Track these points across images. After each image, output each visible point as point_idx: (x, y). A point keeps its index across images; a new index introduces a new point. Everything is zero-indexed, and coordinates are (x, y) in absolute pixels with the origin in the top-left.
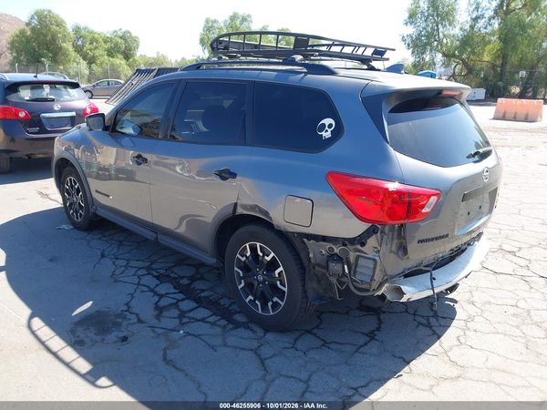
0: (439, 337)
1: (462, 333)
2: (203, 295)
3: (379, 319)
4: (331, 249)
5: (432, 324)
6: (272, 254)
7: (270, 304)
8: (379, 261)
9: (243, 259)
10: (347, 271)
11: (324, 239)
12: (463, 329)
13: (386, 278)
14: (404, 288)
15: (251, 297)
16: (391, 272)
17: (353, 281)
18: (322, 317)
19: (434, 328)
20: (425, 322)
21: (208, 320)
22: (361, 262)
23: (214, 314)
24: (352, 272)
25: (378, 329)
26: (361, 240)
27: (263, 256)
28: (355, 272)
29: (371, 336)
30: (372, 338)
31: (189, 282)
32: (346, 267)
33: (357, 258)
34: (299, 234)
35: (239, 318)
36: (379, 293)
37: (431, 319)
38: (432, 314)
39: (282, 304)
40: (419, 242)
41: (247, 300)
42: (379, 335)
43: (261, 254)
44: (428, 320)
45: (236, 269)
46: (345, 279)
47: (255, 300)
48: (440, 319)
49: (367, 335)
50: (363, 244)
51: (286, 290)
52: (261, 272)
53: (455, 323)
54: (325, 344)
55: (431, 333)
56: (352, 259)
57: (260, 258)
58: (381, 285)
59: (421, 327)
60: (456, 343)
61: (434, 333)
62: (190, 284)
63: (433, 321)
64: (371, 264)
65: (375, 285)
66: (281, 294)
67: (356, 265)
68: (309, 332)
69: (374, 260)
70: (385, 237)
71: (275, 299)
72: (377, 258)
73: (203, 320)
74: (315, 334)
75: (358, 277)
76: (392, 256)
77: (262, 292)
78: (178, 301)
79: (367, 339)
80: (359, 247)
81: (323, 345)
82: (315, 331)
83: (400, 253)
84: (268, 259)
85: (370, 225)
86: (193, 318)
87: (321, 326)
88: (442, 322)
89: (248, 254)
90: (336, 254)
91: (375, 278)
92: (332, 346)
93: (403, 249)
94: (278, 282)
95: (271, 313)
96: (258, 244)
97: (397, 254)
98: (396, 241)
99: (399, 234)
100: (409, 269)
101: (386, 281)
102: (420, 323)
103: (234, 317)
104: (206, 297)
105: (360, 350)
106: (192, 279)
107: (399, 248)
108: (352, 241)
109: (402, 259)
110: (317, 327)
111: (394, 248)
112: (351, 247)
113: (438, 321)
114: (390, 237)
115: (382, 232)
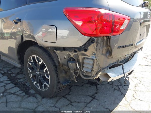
0: (124, 95)
1: (134, 93)
2: (20, 81)
3: (97, 88)
4: (69, 55)
5: (120, 89)
6: (42, 61)
7: (43, 85)
8: (95, 60)
9: (30, 64)
10: (78, 67)
11: (64, 49)
12: (134, 91)
13: (100, 69)
14: (110, 74)
15: (35, 82)
16: (102, 66)
17: (82, 72)
18: (71, 88)
19: (122, 91)
20: (117, 88)
21: (16, 93)
22: (86, 61)
23: (21, 90)
24: (81, 67)
25: (96, 93)
26: (85, 48)
27: (38, 62)
28: (83, 67)
29: (93, 97)
30: (94, 98)
31: (16, 75)
32: (77, 64)
33: (84, 59)
34: (51, 47)
35: (32, 91)
36: (97, 77)
37: (120, 86)
38: (119, 84)
39: (48, 86)
40: (119, 47)
41: (34, 83)
42: (97, 96)
43: (37, 61)
44: (118, 87)
45: (28, 69)
46: (77, 71)
47: (37, 83)
48: (123, 86)
49: (91, 96)
50: (86, 50)
51: (49, 79)
52: (38, 70)
53: (130, 88)
54: (71, 103)
55: (120, 93)
56: (81, 60)
57: (37, 63)
58: (97, 74)
59: (116, 91)
60: (133, 98)
61: (122, 94)
62: (16, 76)
63: (120, 87)
64: (91, 62)
65: (94, 74)
66: (47, 81)
67: (83, 63)
68: (64, 97)
69: (93, 59)
70: (99, 45)
71: (45, 83)
72: (94, 58)
73: (14, 94)
74: (66, 98)
75: (84, 70)
76: (103, 56)
77: (40, 80)
78: (7, 84)
79: (91, 99)
80: (83, 52)
81: (70, 104)
82: (67, 96)
83: (108, 55)
84: (40, 63)
85: (90, 37)
86: (9, 93)
87: (70, 93)
88: (125, 87)
89: (32, 61)
90: (72, 58)
91: (94, 70)
92: (74, 104)
93: (109, 53)
94: (46, 75)
95: (44, 90)
96: (35, 56)
97: (106, 55)
98: (105, 48)
99: (107, 44)
100: (112, 64)
101: (100, 71)
102: (115, 89)
103: (30, 91)
104: (21, 82)
105: (87, 106)
106: (18, 74)
107: (107, 52)
108: (79, 49)
109: (108, 58)
110: (68, 94)
111: (104, 52)
112: (80, 53)
113: (123, 87)
114: (102, 45)
115: (97, 42)
